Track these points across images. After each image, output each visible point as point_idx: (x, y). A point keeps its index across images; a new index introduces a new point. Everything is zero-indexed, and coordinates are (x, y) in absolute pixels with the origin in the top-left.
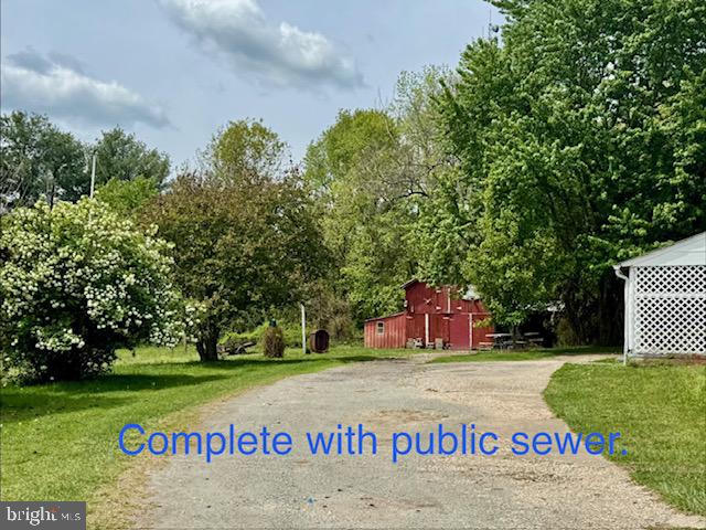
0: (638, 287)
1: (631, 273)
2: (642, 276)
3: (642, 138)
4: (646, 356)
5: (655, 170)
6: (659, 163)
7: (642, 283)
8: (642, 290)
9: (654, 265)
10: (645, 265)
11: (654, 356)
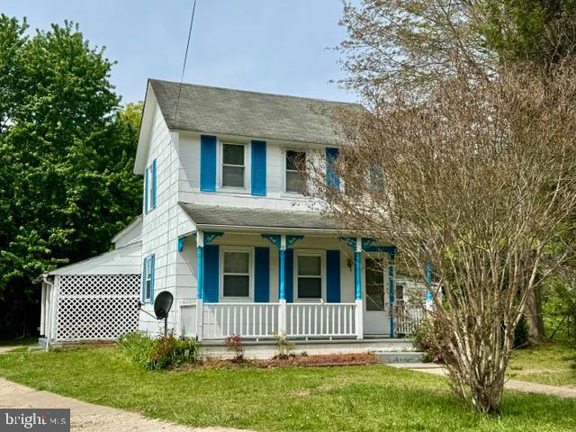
0: (61, 290)
1: (56, 279)
2: (64, 282)
3: (41, 176)
4: (64, 344)
5: (50, 201)
6: (53, 197)
7: (64, 288)
8: (63, 293)
9: (73, 274)
10: (67, 274)
11: (70, 343)
